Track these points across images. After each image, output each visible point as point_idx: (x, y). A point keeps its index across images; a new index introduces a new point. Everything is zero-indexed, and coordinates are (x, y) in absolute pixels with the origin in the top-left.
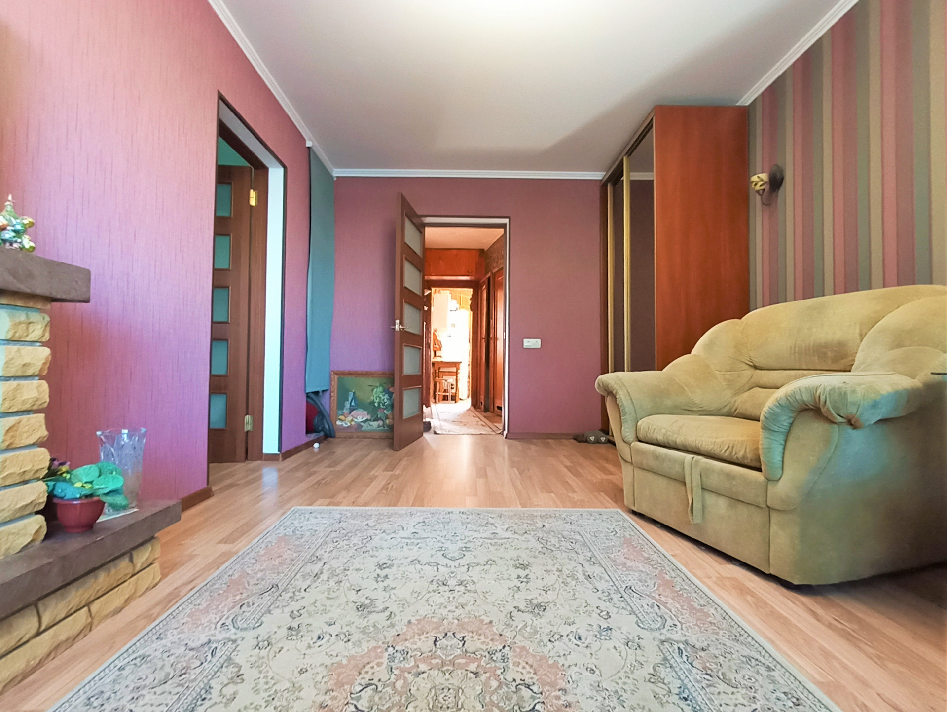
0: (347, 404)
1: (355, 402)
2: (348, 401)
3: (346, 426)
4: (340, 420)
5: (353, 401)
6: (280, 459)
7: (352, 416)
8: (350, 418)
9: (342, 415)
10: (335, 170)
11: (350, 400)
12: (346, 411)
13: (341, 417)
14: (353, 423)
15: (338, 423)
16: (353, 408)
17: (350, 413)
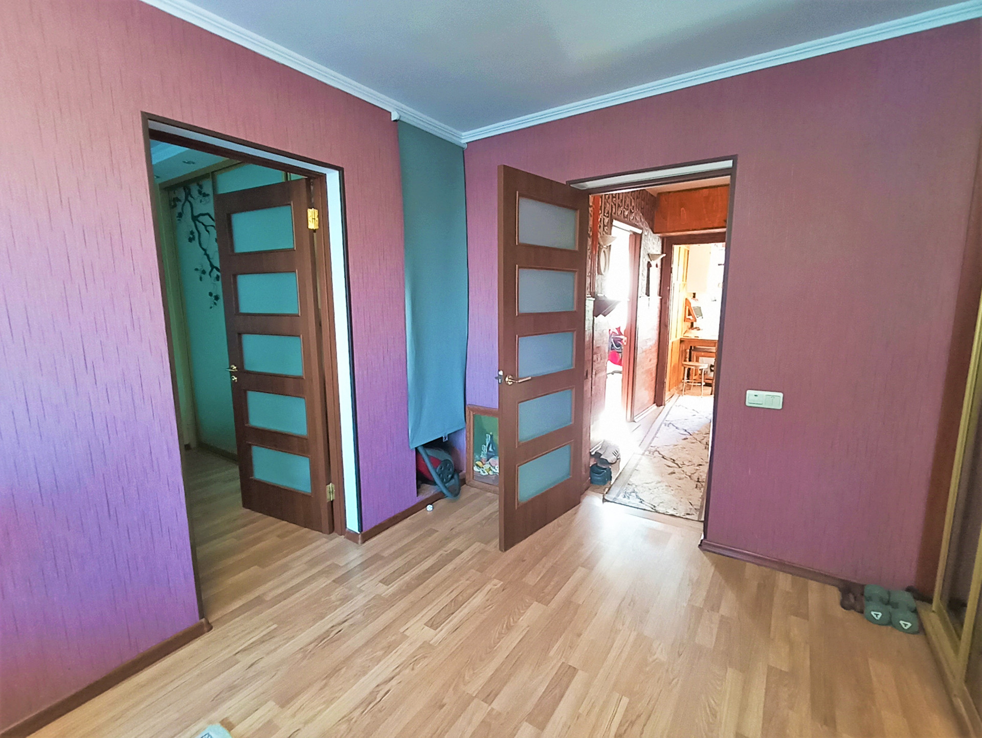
0: (485, 448)
1: (492, 448)
2: (485, 445)
3: (483, 474)
4: (477, 465)
5: (491, 446)
6: (360, 541)
7: (490, 463)
8: (487, 466)
9: (479, 461)
10: (464, 134)
11: (487, 444)
12: (484, 457)
13: (479, 463)
14: (491, 473)
15: (476, 469)
16: (491, 454)
17: (488, 460)
